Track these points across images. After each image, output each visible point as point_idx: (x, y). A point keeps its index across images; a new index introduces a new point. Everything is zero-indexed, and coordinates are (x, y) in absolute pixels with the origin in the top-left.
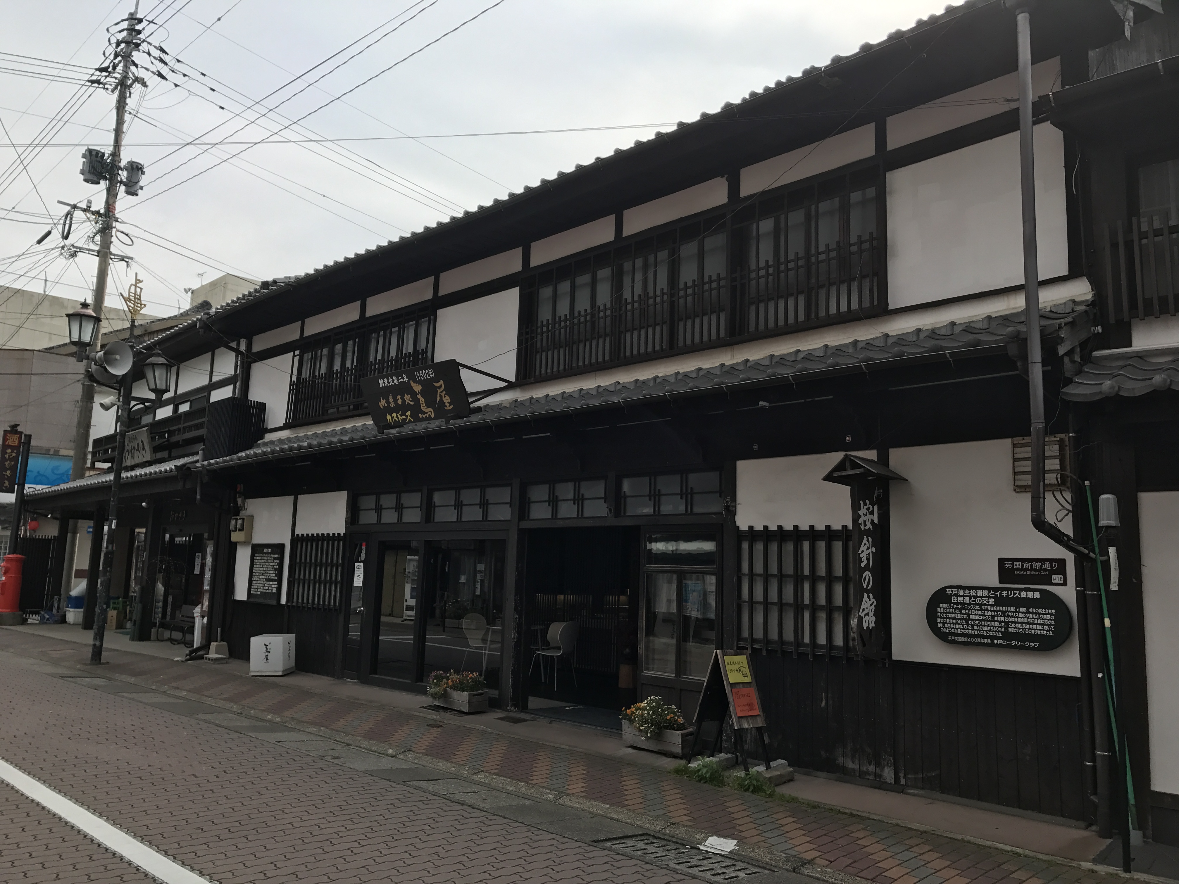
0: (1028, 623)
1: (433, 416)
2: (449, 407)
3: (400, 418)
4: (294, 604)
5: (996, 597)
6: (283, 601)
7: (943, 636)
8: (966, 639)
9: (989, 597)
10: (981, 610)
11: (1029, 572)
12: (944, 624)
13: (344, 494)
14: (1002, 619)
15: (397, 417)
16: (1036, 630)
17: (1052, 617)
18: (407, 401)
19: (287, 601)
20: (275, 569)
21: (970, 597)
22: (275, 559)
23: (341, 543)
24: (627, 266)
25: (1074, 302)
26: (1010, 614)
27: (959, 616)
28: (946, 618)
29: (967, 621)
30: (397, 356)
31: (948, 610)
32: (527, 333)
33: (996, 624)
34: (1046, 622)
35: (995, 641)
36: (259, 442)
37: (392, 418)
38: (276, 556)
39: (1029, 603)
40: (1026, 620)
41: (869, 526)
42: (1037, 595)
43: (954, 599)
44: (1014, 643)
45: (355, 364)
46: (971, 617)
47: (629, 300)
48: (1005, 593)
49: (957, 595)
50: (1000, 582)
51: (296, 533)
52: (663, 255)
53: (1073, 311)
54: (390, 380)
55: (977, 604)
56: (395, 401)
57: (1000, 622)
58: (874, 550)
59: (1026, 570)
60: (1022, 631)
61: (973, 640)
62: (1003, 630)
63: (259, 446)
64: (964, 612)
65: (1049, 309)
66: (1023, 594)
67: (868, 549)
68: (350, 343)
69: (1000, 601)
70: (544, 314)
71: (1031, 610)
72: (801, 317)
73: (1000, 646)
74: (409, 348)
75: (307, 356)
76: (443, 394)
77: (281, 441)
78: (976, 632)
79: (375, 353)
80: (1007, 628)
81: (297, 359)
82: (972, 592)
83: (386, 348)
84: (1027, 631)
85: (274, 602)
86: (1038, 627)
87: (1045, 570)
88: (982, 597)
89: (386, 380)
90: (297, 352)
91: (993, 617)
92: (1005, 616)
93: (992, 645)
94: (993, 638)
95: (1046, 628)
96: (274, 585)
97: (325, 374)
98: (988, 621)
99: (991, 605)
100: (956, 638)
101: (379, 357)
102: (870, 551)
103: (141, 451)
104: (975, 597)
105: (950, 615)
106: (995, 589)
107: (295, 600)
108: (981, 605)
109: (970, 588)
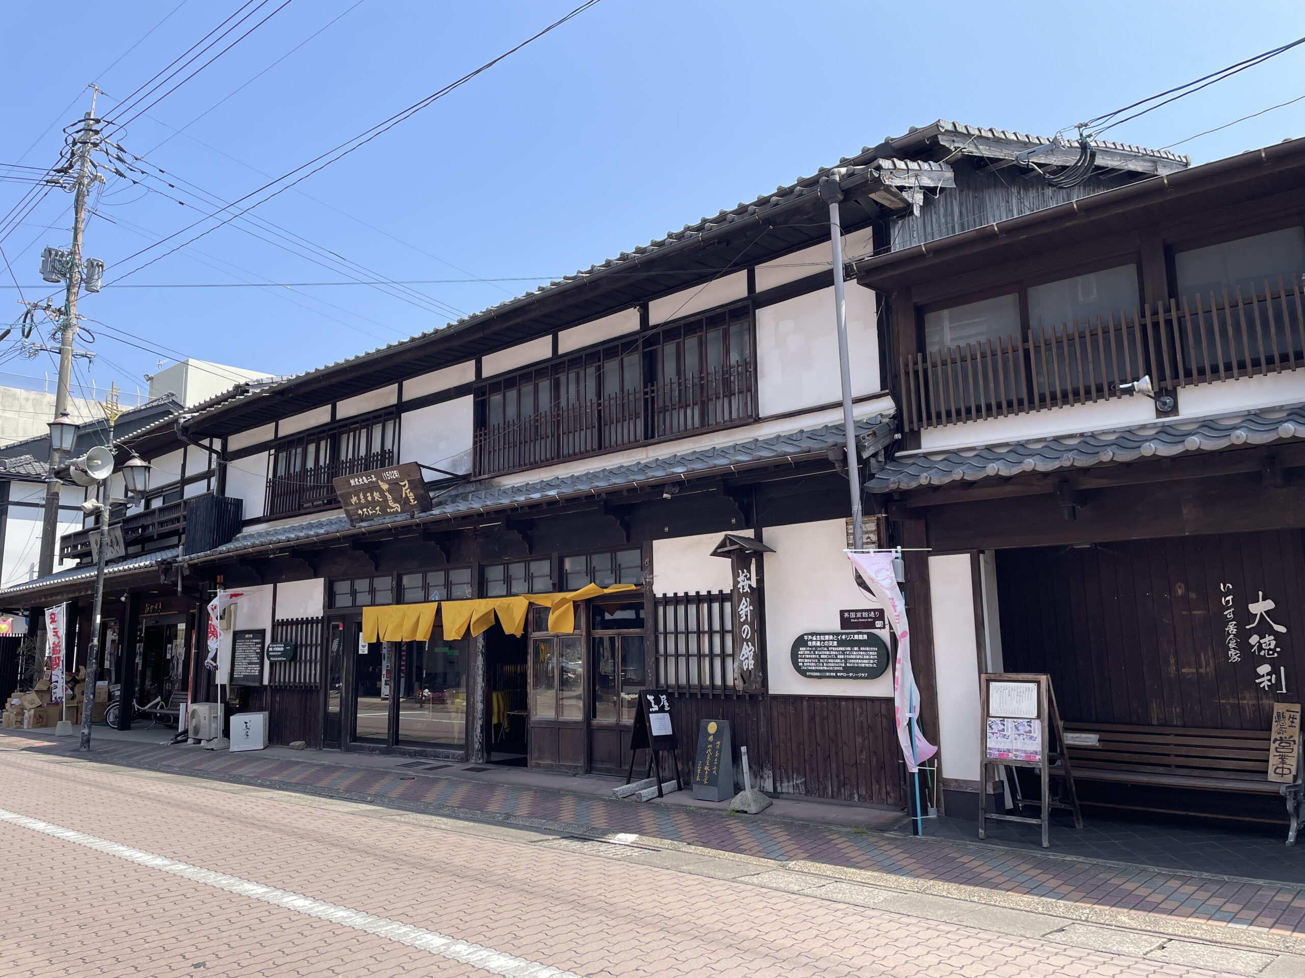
0: (860, 659)
1: (399, 510)
2: (413, 502)
3: (370, 512)
4: (277, 684)
5: (838, 641)
6: (266, 682)
7: (803, 672)
8: (818, 674)
9: (833, 640)
10: (829, 650)
11: (860, 620)
12: (803, 663)
13: (320, 582)
14: (843, 657)
15: (367, 511)
16: (865, 663)
17: (876, 653)
18: (376, 498)
19: (270, 681)
20: (257, 653)
21: (821, 641)
22: (257, 643)
23: (320, 625)
24: (563, 378)
25: (881, 415)
26: (848, 653)
27: (814, 656)
28: (805, 658)
29: (819, 659)
30: (366, 456)
31: (806, 652)
32: (481, 435)
33: (839, 661)
34: (872, 657)
35: (838, 674)
36: (238, 536)
37: (363, 512)
38: (257, 641)
39: (859, 643)
40: (858, 657)
41: (747, 589)
42: (865, 637)
43: (810, 643)
44: (851, 674)
45: (327, 462)
46: (822, 656)
47: (565, 408)
48: (844, 637)
49: (811, 640)
50: (842, 629)
51: (276, 618)
52: (591, 370)
53: (881, 423)
54: (361, 480)
55: (825, 646)
56: (365, 497)
57: (841, 659)
58: (751, 608)
59: (859, 618)
60: (856, 665)
61: (823, 674)
62: (843, 665)
63: (237, 540)
64: (816, 652)
65: (865, 421)
66: (856, 637)
67: (746, 607)
68: (323, 443)
69: (841, 643)
70: (495, 419)
71: (861, 649)
72: (697, 424)
73: (842, 677)
74: (376, 448)
75: (282, 456)
76: (407, 492)
77: (260, 535)
78: (825, 668)
79: (346, 452)
80: (846, 664)
81: (272, 458)
82: (822, 637)
83: (356, 448)
84: (860, 665)
85: (257, 684)
86: (867, 661)
87: (871, 618)
88: (829, 641)
89: (356, 480)
90: (272, 451)
91: (836, 655)
92: (844, 654)
93: (837, 677)
94: (837, 671)
95: (872, 661)
96: (257, 667)
97: (300, 472)
98: (833, 659)
99: (835, 647)
100: (812, 674)
101: (350, 456)
102: (748, 609)
103: (115, 546)
104: (824, 641)
105: (807, 656)
106: (837, 634)
107: (277, 680)
108: (828, 647)
109: (820, 634)
